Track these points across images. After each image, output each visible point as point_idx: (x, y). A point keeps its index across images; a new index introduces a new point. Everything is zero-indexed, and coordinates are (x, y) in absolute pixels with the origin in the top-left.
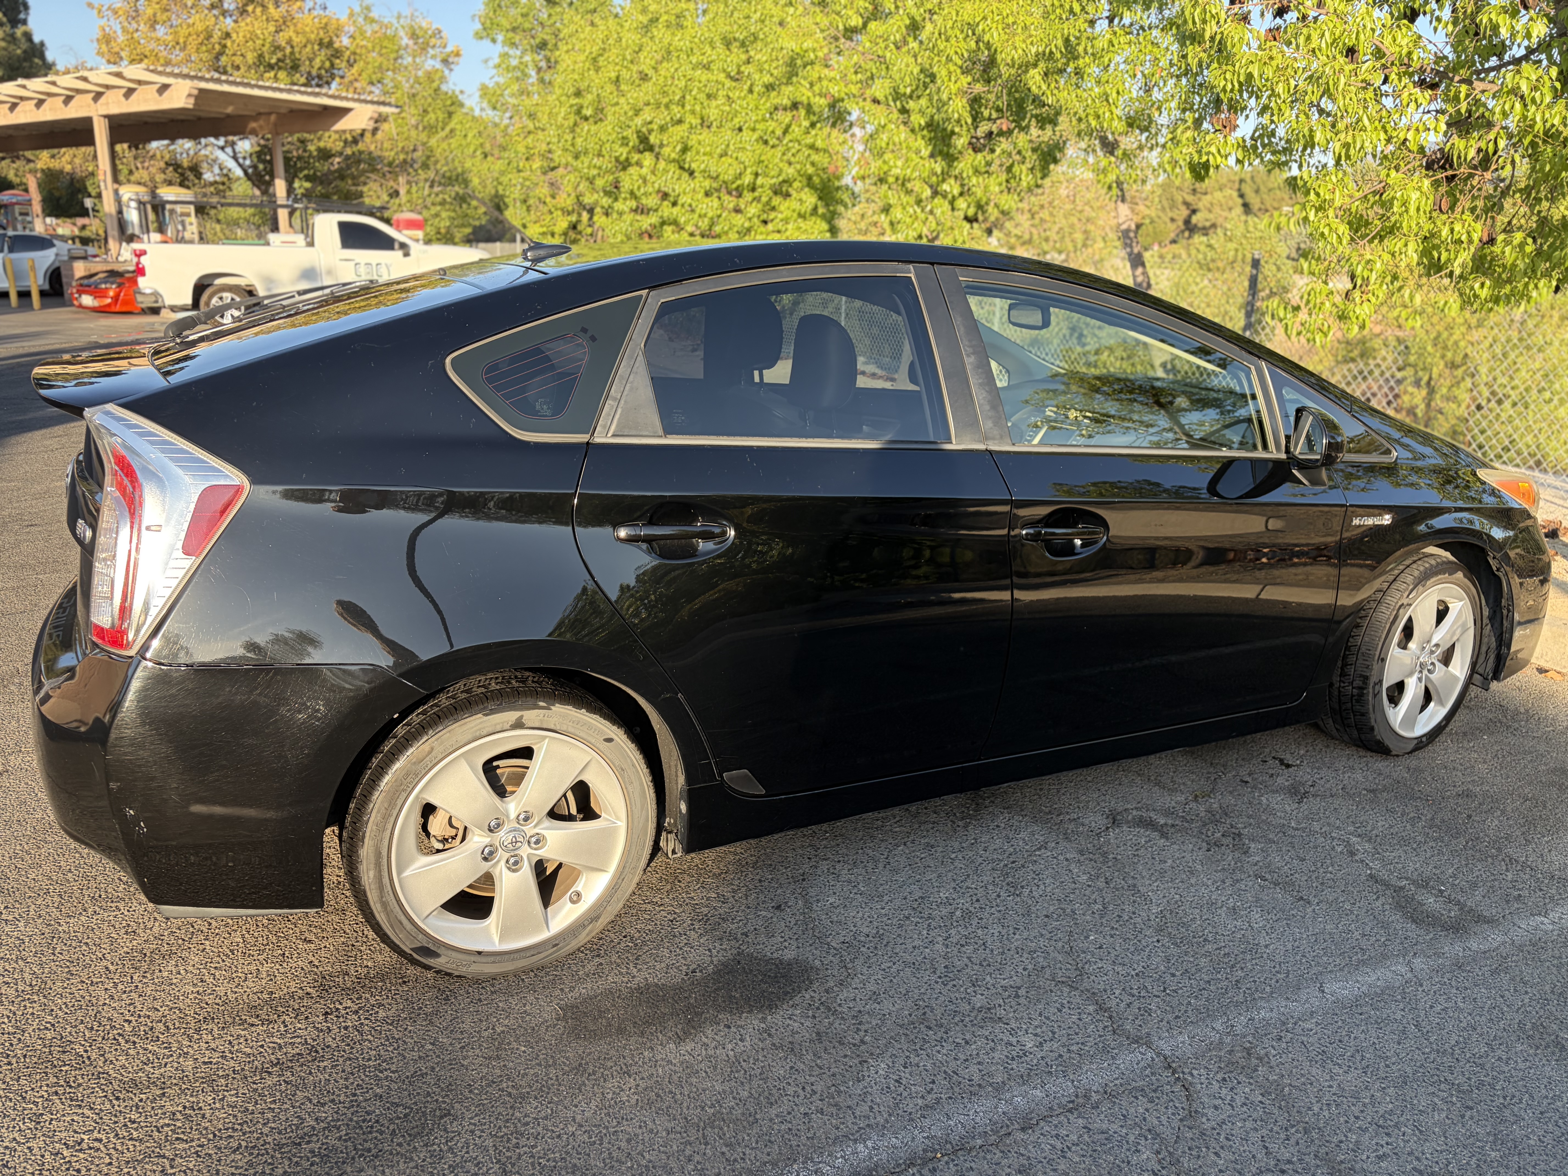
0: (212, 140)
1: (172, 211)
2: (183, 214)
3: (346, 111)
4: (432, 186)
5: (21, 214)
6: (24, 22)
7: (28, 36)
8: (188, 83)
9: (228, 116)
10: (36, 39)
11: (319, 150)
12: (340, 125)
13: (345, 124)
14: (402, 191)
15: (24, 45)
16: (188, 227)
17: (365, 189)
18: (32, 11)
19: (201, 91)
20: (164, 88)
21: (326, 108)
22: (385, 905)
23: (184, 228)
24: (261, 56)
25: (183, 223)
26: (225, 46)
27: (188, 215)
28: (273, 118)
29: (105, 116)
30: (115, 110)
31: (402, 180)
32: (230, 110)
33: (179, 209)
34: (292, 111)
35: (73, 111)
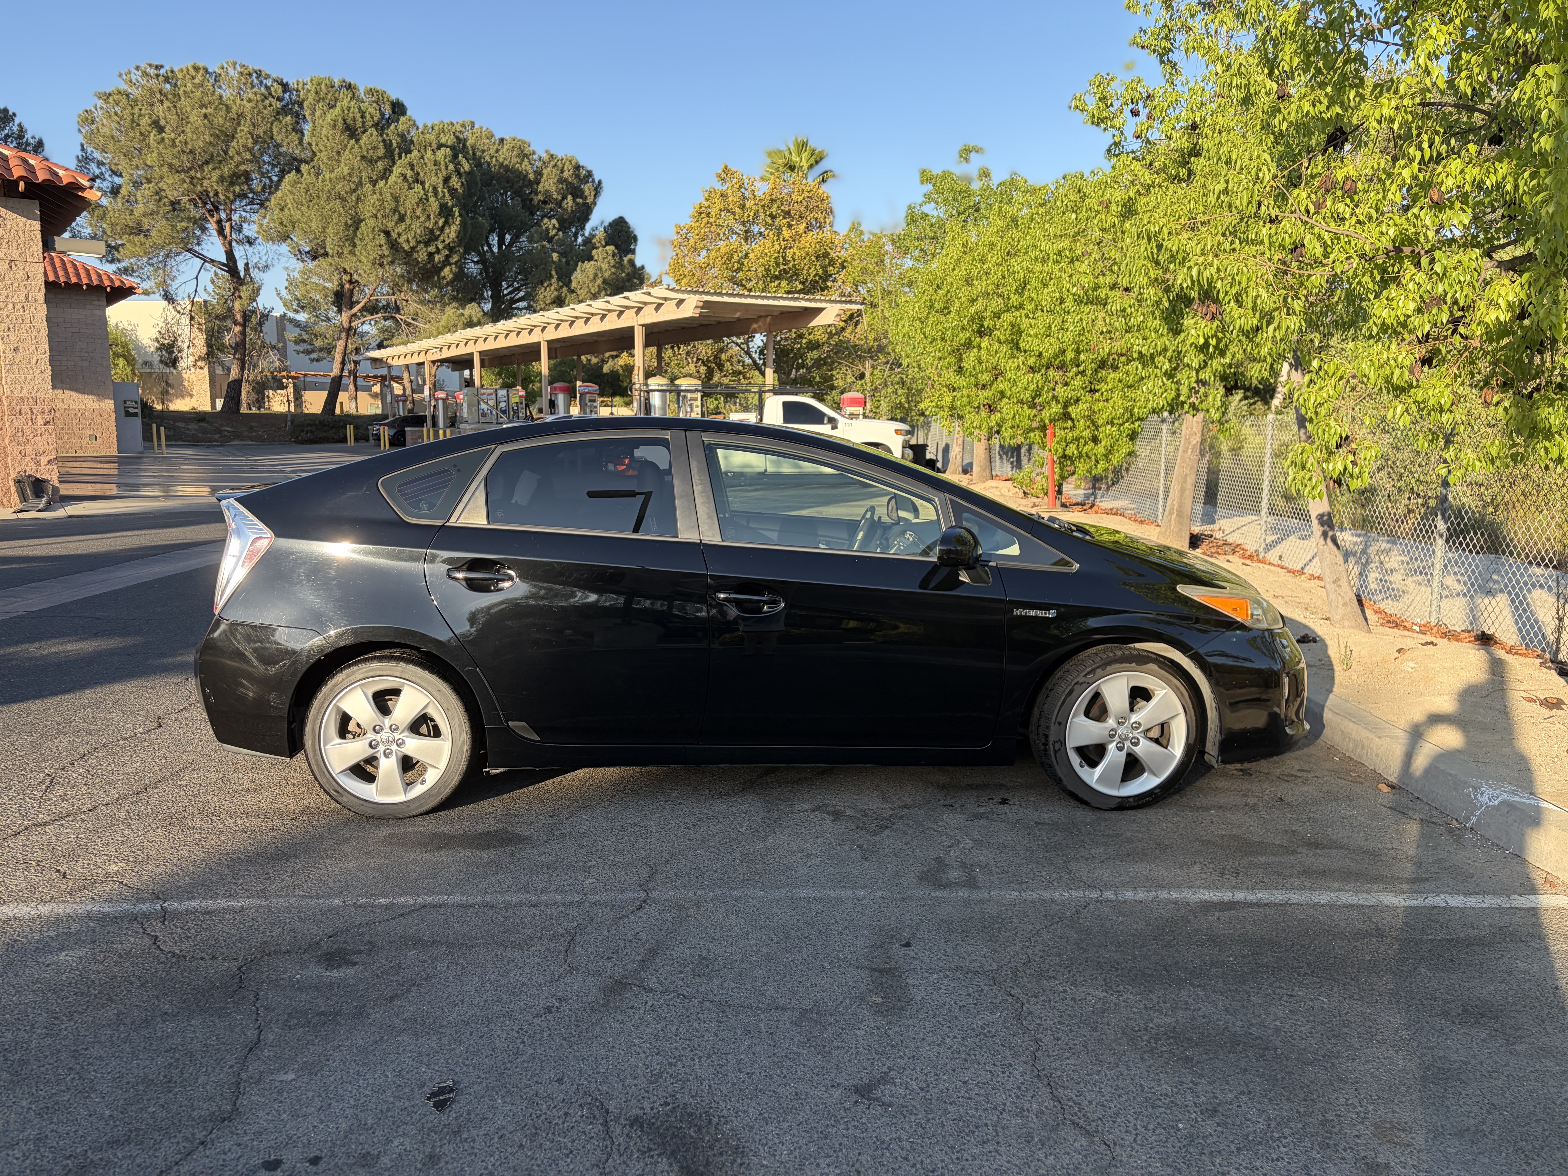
0: (734, 339)
1: (685, 397)
2: (692, 399)
3: (820, 310)
4: (891, 369)
5: (590, 401)
6: (633, 252)
7: (632, 263)
8: (698, 297)
9: (739, 320)
10: (638, 264)
11: (810, 342)
12: (816, 322)
13: (818, 321)
14: (867, 375)
15: (629, 270)
16: (695, 409)
17: (834, 373)
18: (639, 243)
19: (705, 302)
20: (681, 301)
21: (806, 309)
22: (317, 761)
23: (692, 411)
24: (768, 270)
25: (691, 406)
26: (743, 264)
27: (696, 399)
28: (769, 319)
29: (643, 325)
30: (648, 320)
31: (868, 364)
32: (738, 315)
33: (689, 395)
34: (782, 313)
35: (622, 323)
